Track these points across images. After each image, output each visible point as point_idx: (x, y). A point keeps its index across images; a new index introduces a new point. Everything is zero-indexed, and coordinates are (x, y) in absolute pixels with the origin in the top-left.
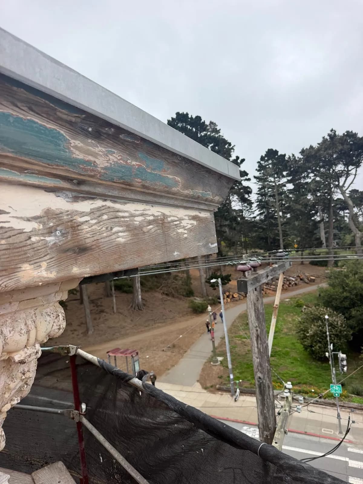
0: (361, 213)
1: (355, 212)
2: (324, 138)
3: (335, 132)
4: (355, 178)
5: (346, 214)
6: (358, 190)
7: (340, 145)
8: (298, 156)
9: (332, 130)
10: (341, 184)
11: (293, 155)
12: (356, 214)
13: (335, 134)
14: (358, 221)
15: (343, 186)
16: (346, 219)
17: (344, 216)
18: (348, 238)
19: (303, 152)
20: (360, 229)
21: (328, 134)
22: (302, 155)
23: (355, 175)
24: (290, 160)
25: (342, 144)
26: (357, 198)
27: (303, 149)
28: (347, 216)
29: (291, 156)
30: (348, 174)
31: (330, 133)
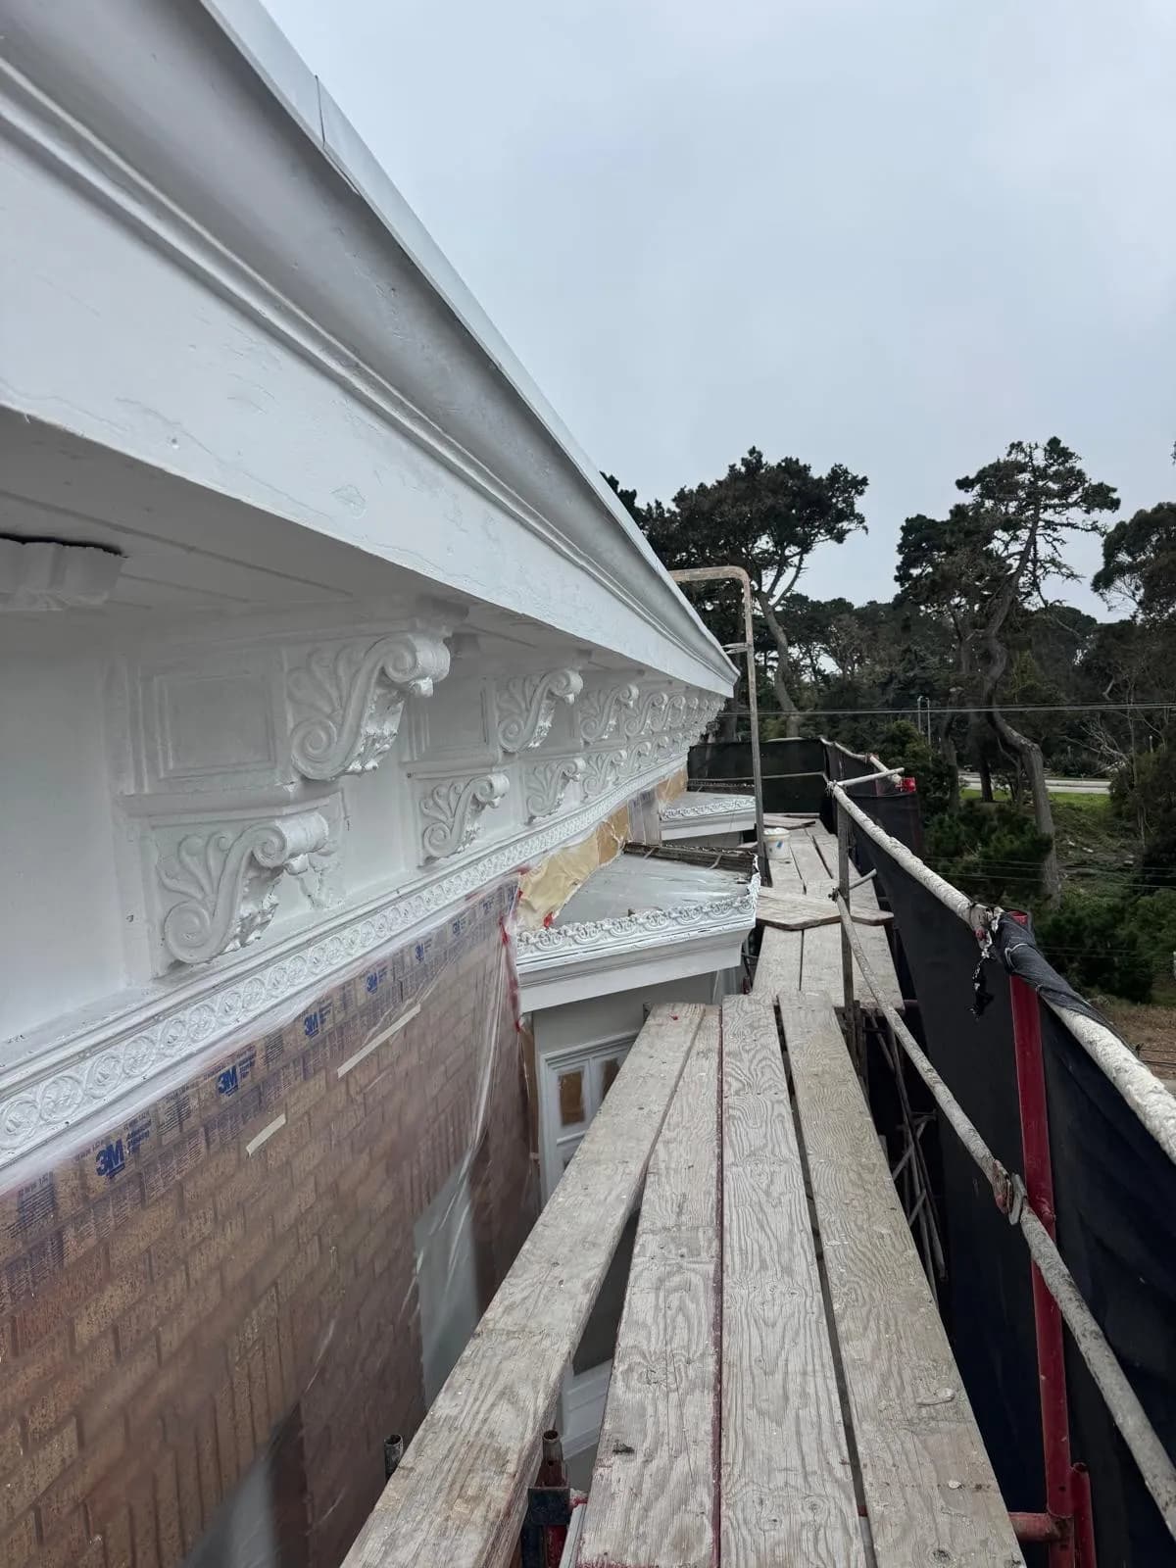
0: (808, 661)
1: (795, 656)
2: (732, 467)
3: (761, 456)
4: (796, 577)
5: (770, 663)
6: (807, 598)
7: (770, 495)
8: (669, 505)
9: (752, 451)
10: (765, 589)
11: (659, 504)
12: (796, 663)
13: (759, 461)
14: (800, 682)
15: (770, 594)
16: (770, 674)
17: (766, 666)
18: (770, 727)
19: (681, 498)
20: (802, 703)
21: (743, 459)
22: (677, 506)
23: (799, 568)
24: (651, 515)
25: (774, 492)
26: (803, 618)
27: (682, 490)
28: (772, 667)
29: (653, 505)
30: (782, 563)
31: (747, 456)
